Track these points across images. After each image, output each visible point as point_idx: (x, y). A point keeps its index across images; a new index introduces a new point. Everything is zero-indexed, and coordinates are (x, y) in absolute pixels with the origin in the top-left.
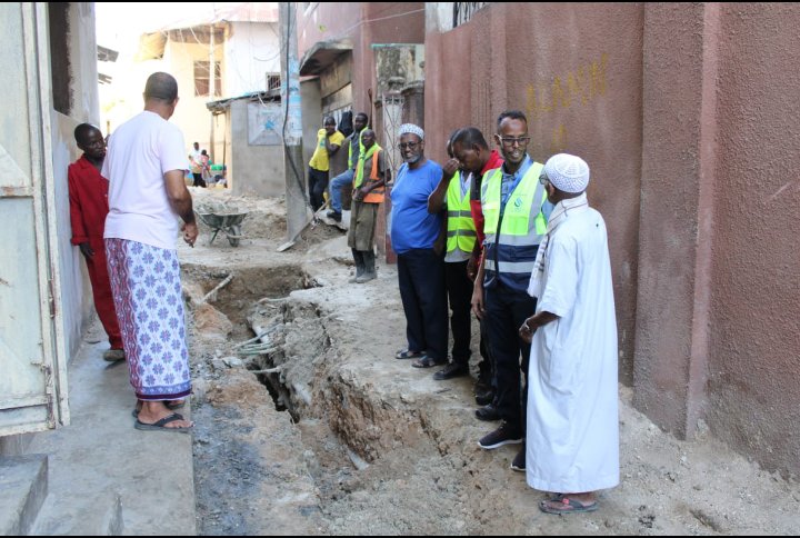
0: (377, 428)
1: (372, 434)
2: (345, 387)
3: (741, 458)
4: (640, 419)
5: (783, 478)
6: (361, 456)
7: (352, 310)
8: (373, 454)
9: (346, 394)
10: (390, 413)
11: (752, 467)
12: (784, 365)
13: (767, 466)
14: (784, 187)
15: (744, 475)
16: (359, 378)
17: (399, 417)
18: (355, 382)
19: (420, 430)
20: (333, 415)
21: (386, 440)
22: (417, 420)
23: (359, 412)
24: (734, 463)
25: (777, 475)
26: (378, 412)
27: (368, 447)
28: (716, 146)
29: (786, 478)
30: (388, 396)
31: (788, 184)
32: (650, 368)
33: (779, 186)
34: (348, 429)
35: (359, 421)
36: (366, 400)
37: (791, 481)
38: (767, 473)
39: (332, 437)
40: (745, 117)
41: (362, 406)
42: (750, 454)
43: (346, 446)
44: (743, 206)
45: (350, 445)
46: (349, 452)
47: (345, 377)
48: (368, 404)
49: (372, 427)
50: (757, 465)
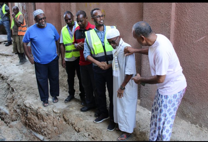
0: (45, 123)
1: (44, 125)
2: (28, 109)
3: (184, 121)
4: (144, 110)
5: (200, 126)
6: (39, 134)
7: (17, 75)
8: (45, 132)
9: (29, 111)
10: (50, 117)
11: (188, 123)
12: (201, 93)
13: (193, 122)
14: (203, 38)
15: (186, 126)
16: (34, 105)
17: (54, 118)
18: (33, 107)
19: (64, 123)
20: (23, 119)
21: (50, 128)
22: (62, 119)
23: (36, 118)
24: (182, 122)
25: (197, 125)
26: (45, 117)
27: (42, 130)
28: (176, 22)
29: (201, 126)
30: (48, 111)
31: (205, 37)
32: (148, 94)
33: (201, 37)
34: (32, 124)
35: (37, 121)
36: (39, 113)
37: (203, 127)
38: (194, 125)
39: (24, 127)
40: (187, 13)
41: (37, 116)
42: (187, 119)
43: (31, 130)
44: (186, 43)
45: (34, 130)
46: (33, 132)
47: (28, 105)
48: (41, 115)
49: (43, 123)
50: (190, 123)
